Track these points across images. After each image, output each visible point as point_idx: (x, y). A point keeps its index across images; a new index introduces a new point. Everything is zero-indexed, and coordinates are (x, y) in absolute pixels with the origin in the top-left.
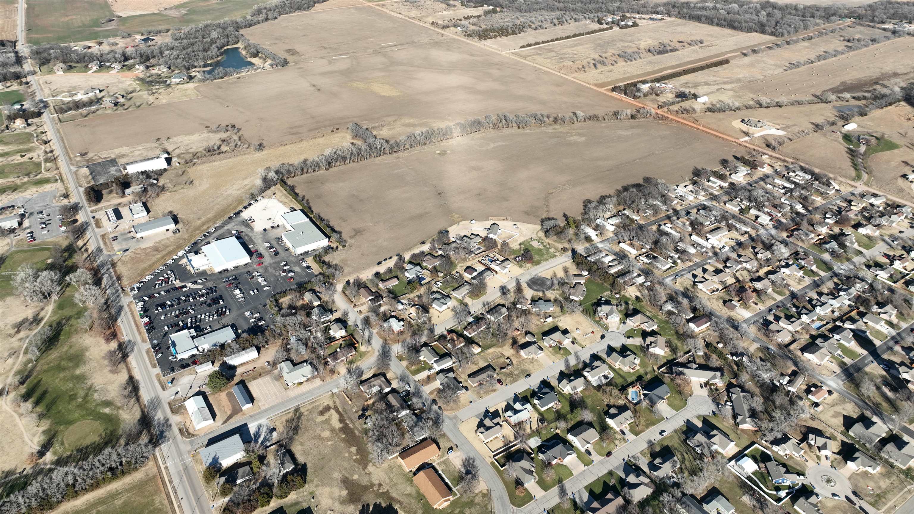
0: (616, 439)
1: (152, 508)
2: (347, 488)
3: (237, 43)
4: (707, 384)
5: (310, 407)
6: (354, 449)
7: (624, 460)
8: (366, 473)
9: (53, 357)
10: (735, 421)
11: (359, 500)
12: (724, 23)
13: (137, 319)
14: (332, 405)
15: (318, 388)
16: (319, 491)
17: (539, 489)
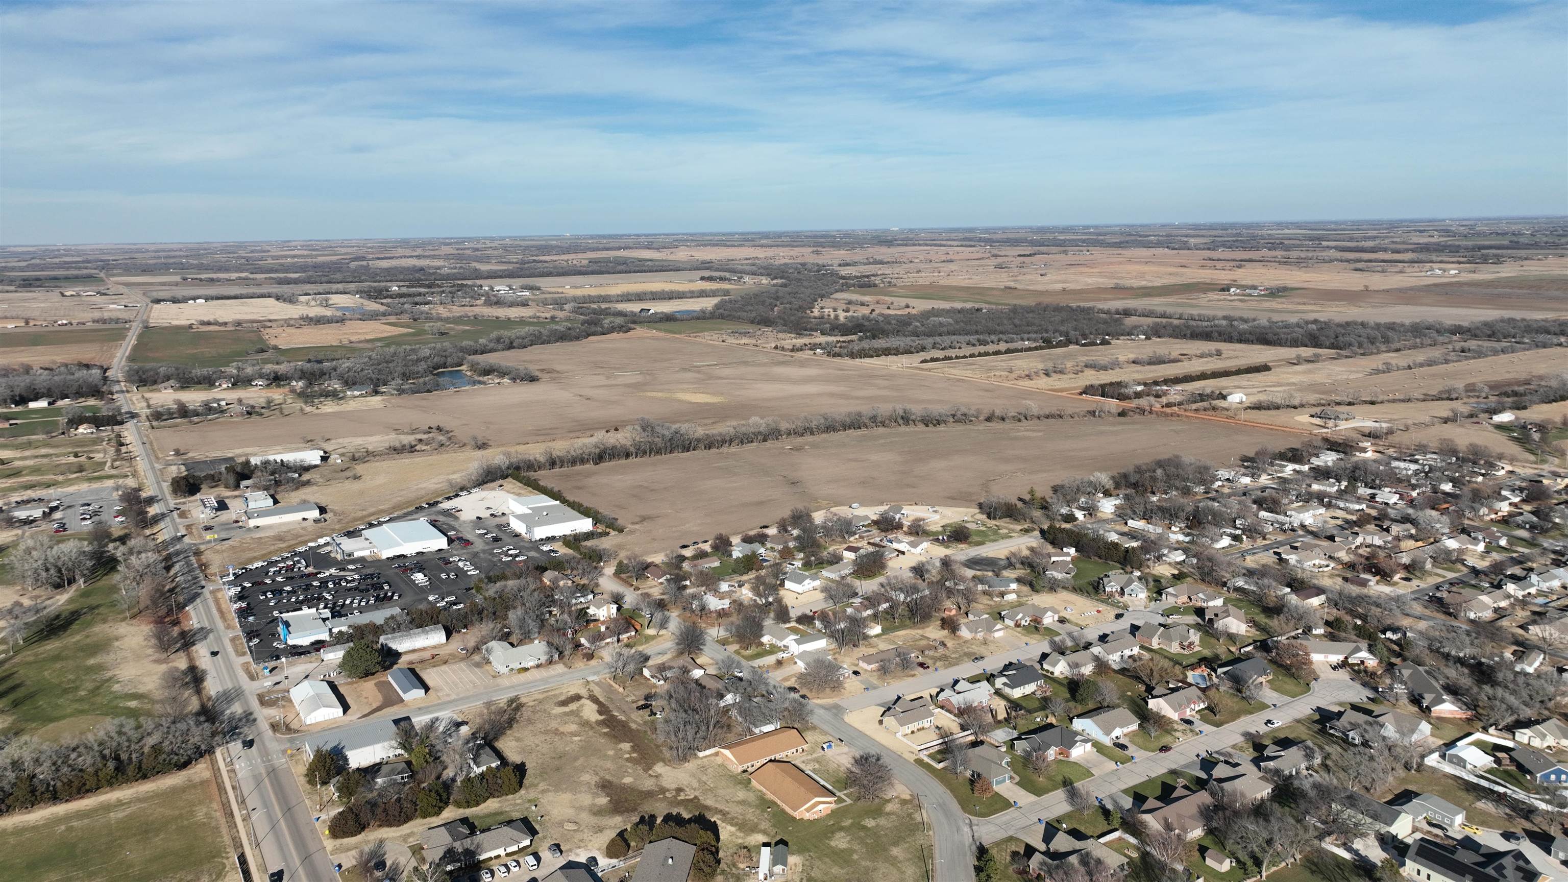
0: (1176, 730)
1: (186, 823)
2: (608, 795)
3: (461, 365)
4: (1344, 664)
5: (541, 697)
6: (626, 746)
7: (1198, 756)
8: (650, 776)
9: (48, 647)
10: (1421, 708)
11: (634, 810)
12: (1251, 338)
13: (223, 606)
14: (583, 692)
15: (562, 675)
16: (545, 800)
17: (1022, 792)
